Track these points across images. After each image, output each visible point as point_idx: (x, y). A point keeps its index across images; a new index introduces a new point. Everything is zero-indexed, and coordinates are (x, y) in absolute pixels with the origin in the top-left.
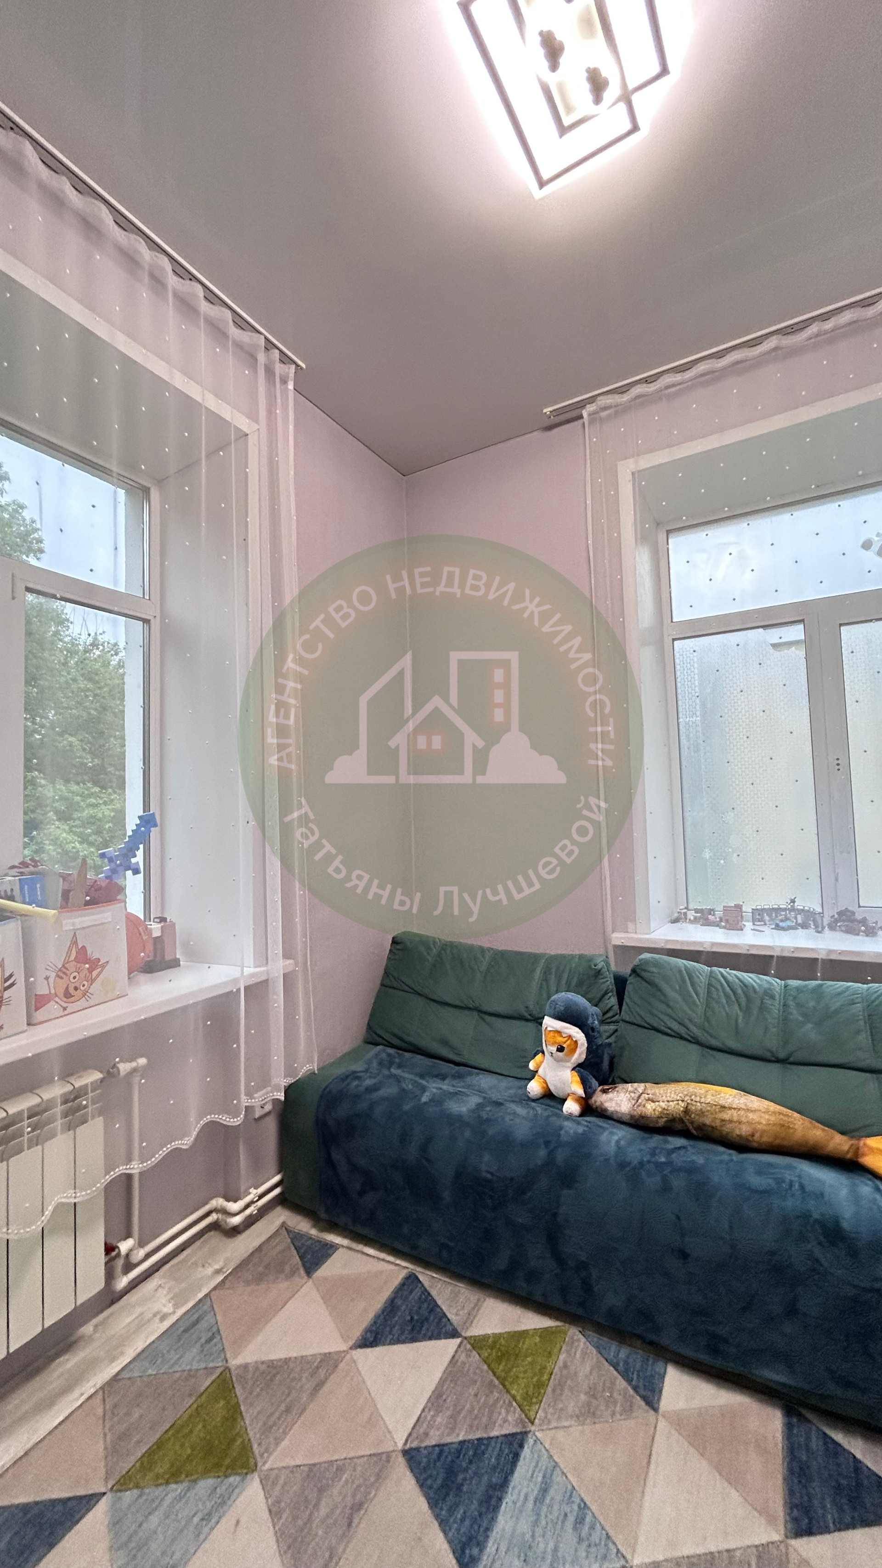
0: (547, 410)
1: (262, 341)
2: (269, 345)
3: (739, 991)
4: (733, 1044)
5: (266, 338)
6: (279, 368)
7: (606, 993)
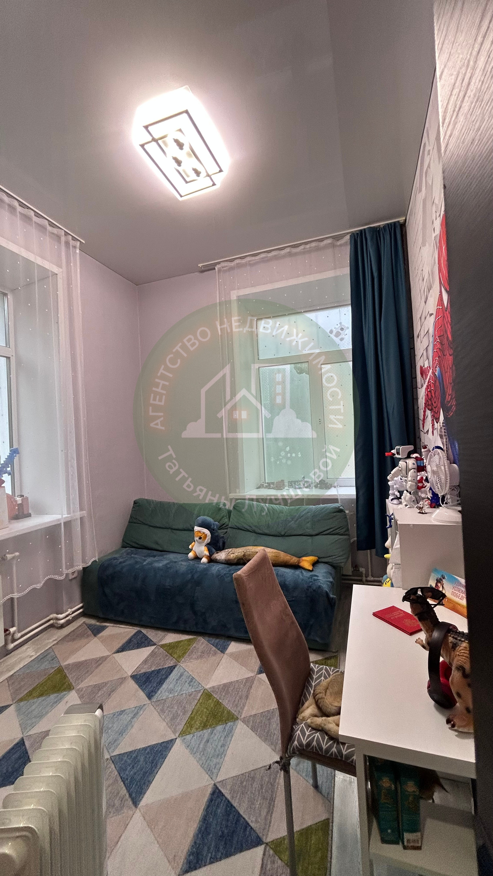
0: (200, 265)
1: (63, 233)
2: (66, 234)
3: (271, 512)
4: (267, 531)
5: (65, 231)
6: (72, 242)
7: (223, 517)
